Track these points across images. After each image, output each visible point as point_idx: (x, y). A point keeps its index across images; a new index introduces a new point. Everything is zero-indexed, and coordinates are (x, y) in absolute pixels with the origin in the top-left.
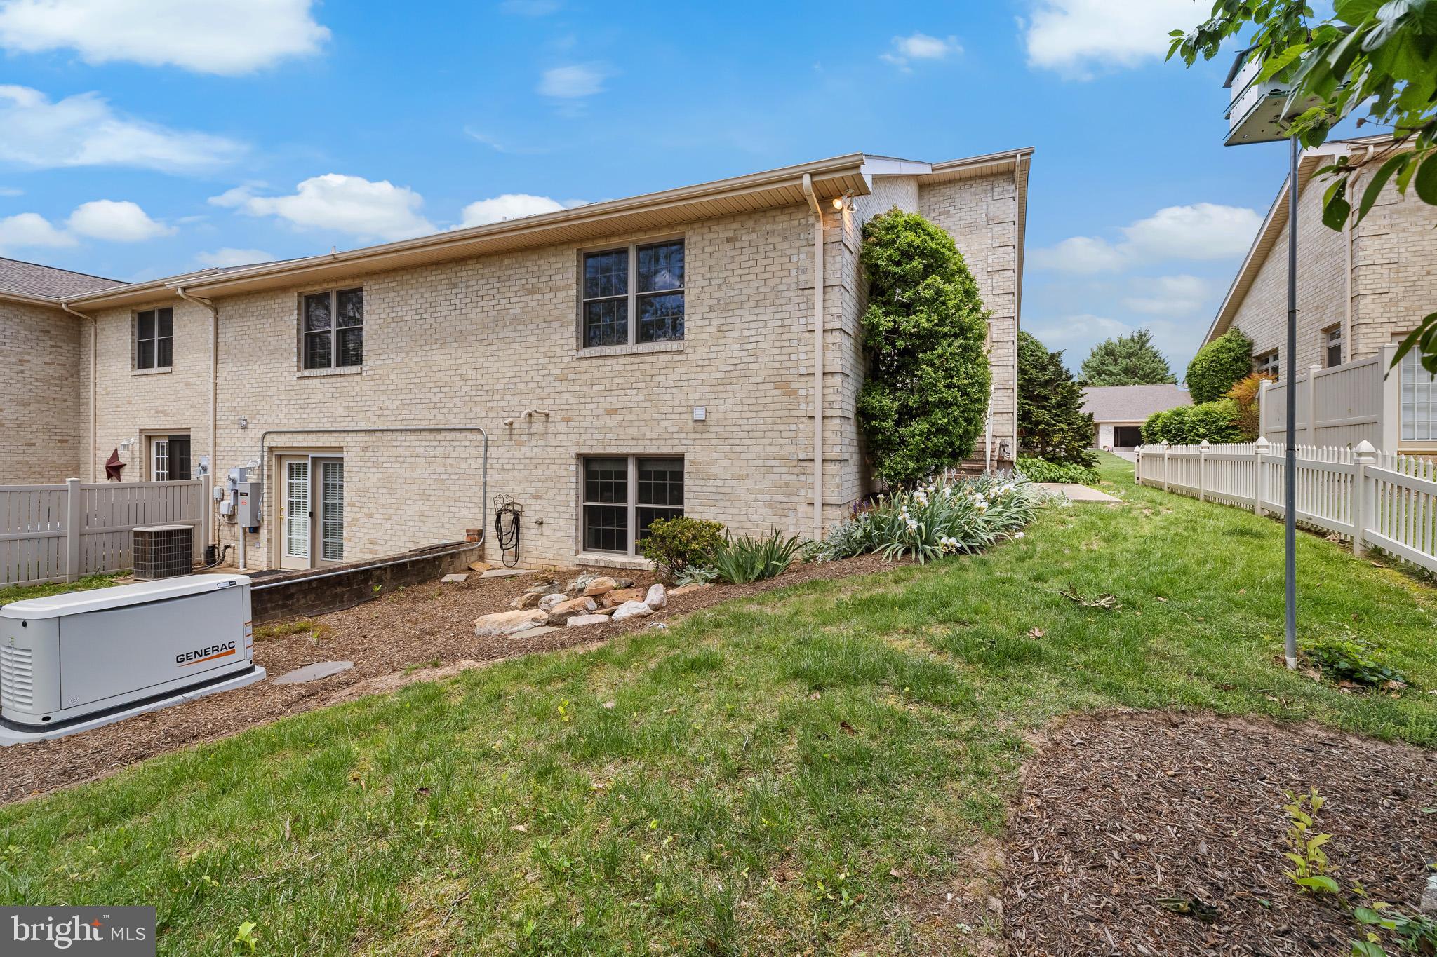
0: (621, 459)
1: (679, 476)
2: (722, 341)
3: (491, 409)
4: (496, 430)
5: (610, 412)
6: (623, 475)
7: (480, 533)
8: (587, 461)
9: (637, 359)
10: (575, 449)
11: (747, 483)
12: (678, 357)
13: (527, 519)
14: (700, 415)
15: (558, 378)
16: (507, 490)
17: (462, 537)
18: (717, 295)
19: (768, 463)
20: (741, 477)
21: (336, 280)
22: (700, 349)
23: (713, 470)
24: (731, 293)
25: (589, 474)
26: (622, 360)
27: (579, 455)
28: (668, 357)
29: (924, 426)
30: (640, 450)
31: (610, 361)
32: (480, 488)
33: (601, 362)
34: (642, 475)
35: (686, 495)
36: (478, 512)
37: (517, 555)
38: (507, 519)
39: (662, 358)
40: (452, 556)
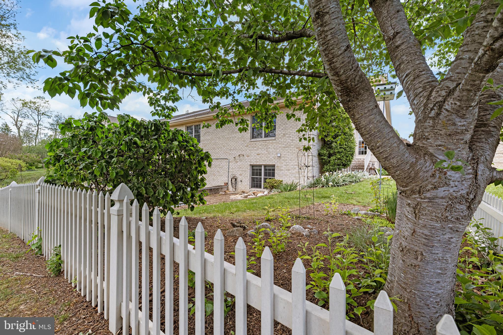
0: (260, 166)
1: (274, 170)
2: (284, 137)
3: (230, 154)
4: (231, 159)
5: (258, 154)
6: (261, 170)
7: (227, 183)
8: (253, 166)
9: (264, 142)
10: (249, 164)
11: (290, 172)
12: (274, 141)
13: (239, 180)
14: (279, 155)
15: (246, 146)
16: (234, 173)
17: (223, 184)
18: (284, 126)
19: (295, 167)
20: (289, 170)
21: (194, 123)
22: (279, 139)
23: (282, 168)
24: (287, 126)
25: (253, 170)
26: (261, 142)
27: (250, 165)
28: (272, 141)
29: (334, 158)
30: (265, 164)
31: (258, 142)
32: (227, 173)
33: (256, 142)
34: (265, 170)
35: (275, 175)
36: (227, 179)
37: (236, 189)
38: (233, 180)
39: (270, 141)
40: (221, 188)
